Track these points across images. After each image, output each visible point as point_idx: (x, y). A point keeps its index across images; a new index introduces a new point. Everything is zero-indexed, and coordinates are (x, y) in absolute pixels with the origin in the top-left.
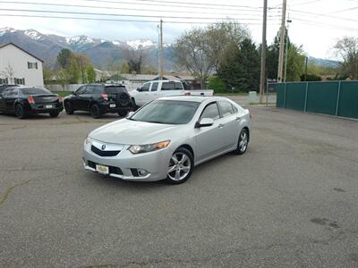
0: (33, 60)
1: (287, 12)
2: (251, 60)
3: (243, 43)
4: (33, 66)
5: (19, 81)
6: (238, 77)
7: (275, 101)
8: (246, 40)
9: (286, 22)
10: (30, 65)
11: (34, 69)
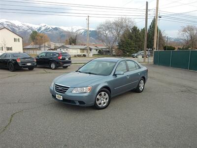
0: (17, 37)
2: (137, 38)
3: (133, 28)
6: (130, 47)
9: (158, 18)
10: (15, 40)
11: (17, 42)
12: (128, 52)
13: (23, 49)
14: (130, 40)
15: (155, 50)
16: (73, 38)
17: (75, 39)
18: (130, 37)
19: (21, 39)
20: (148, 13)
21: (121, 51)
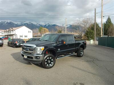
1: (103, 14)
3: (94, 24)
4: (30, 32)
5: (26, 36)
6: (92, 35)
7: (98, 43)
10: (29, 32)
11: (30, 33)
13: (33, 37)
14: (92, 31)
15: (102, 36)
18: (93, 28)
19: (32, 31)
20: (96, 15)
21: (86, 37)
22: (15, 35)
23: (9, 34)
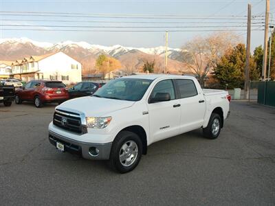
0: (75, 63)
1: (270, 19)
3: (237, 47)
5: (65, 78)
7: (256, 97)
8: (240, 45)
10: (73, 67)
11: (76, 69)
12: (228, 82)
13: (83, 78)
14: (232, 65)
15: (265, 80)
16: (149, 62)
17: (153, 64)
18: (233, 60)
19: (80, 65)
21: (217, 81)
22: (38, 74)
23: (24, 72)
